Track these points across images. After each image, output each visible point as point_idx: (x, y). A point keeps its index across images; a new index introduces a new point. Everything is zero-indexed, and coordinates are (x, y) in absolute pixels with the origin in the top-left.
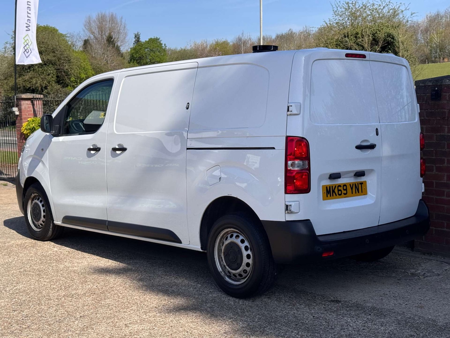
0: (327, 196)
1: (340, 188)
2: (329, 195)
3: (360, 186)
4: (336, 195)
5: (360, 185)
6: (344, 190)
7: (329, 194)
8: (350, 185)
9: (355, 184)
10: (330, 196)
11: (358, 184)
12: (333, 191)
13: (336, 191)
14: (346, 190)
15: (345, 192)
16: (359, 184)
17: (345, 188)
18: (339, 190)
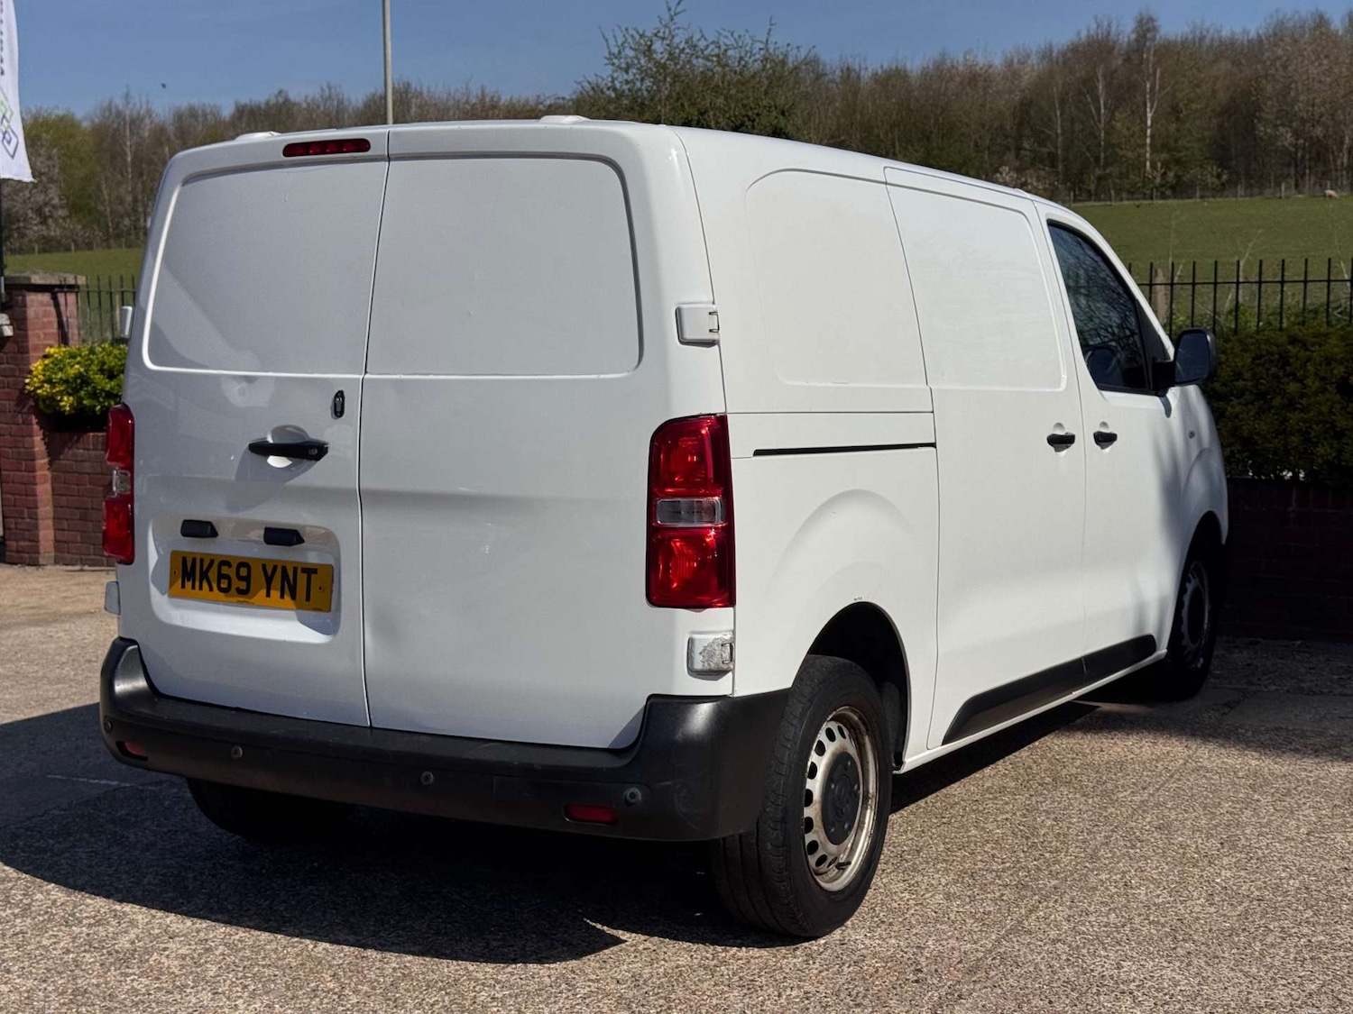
0: (183, 586)
1: (225, 570)
2: (188, 584)
3: (302, 578)
4: (211, 589)
5: (306, 575)
6: (240, 578)
7: (189, 580)
8: (264, 567)
9: (284, 569)
10: (193, 587)
11: (295, 569)
12: (204, 576)
13: (213, 574)
14: (247, 579)
15: (243, 585)
16: (299, 571)
17: (243, 572)
18: (221, 576)
